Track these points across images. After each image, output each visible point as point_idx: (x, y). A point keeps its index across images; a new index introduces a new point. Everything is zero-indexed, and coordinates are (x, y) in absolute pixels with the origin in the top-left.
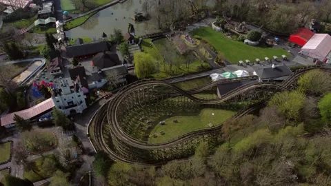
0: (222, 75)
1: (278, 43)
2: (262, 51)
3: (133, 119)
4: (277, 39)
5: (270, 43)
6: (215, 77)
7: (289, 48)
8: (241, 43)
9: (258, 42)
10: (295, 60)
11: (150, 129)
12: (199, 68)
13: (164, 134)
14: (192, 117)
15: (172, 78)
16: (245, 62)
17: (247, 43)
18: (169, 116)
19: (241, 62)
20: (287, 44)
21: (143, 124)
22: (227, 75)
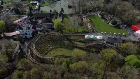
0: (90, 36)
1: (125, 28)
2: (115, 29)
3: (46, 45)
4: (125, 26)
5: (121, 27)
6: (87, 36)
7: (130, 31)
8: (107, 24)
9: (115, 26)
10: (129, 37)
11: (50, 50)
12: (83, 31)
13: (54, 54)
14: (69, 50)
15: (70, 33)
16: (104, 33)
17: (110, 25)
18: (60, 48)
19: (102, 32)
20: (130, 29)
21: (49, 48)
22: (92, 37)
